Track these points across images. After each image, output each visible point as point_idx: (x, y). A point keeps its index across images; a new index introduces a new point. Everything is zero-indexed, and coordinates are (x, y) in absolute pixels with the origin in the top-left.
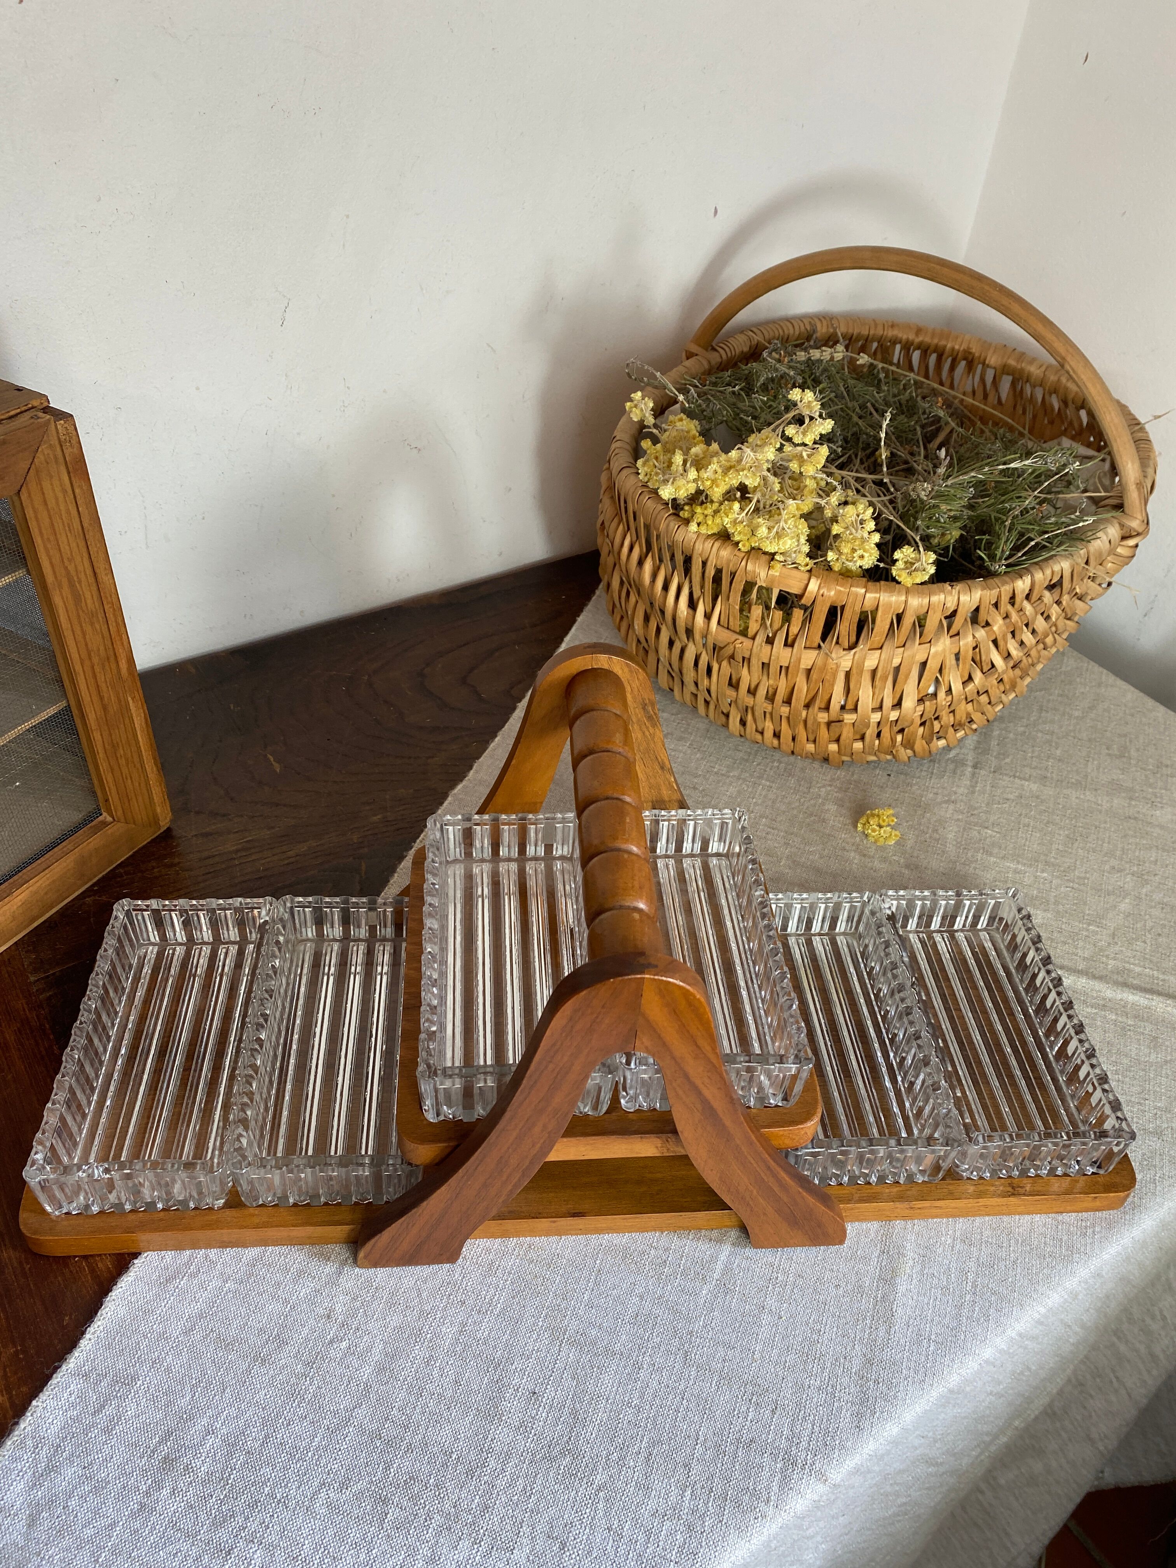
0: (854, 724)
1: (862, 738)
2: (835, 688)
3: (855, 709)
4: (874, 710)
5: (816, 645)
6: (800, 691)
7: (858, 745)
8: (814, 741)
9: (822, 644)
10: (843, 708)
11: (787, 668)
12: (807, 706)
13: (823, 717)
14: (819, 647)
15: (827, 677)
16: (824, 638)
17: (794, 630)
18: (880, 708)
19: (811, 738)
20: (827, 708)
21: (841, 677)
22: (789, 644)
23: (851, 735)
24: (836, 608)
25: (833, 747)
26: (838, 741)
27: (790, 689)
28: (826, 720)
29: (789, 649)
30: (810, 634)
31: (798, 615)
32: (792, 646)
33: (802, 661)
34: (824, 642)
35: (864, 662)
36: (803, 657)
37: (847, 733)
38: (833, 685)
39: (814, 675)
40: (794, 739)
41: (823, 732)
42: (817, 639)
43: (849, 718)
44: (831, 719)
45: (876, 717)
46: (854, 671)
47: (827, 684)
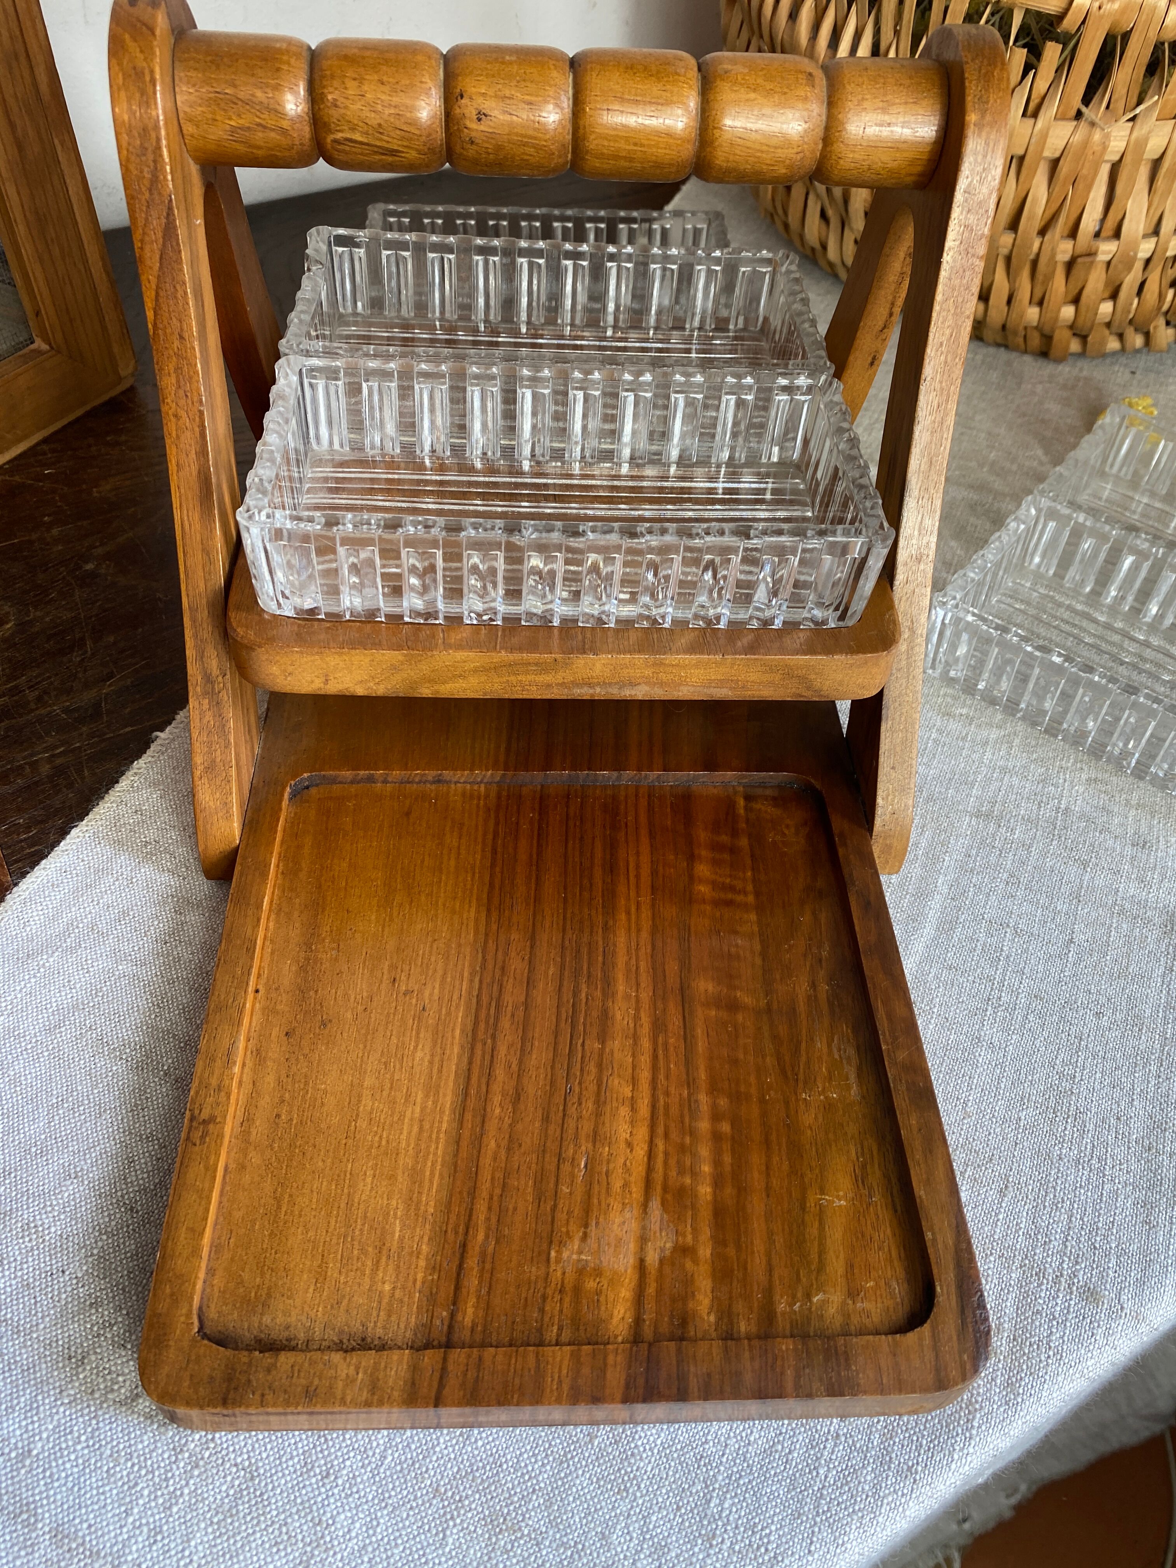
0: (1109, 263)
1: (1114, 296)
2: (1092, 195)
3: (1117, 234)
4: (1145, 236)
5: (1073, 113)
6: (1035, 200)
7: (1106, 308)
8: (1040, 304)
9: (1084, 109)
10: (1097, 235)
11: (1022, 159)
12: (1042, 232)
13: (1065, 250)
14: (1079, 115)
15: (1085, 171)
16: (1087, 100)
17: (1042, 85)
18: (1156, 232)
19: (1038, 295)
20: (1073, 233)
21: (1104, 171)
22: (1032, 112)
23: (1101, 286)
24: (1114, 37)
25: (1068, 312)
26: (1076, 301)
27: (1020, 200)
28: (1067, 257)
29: (1032, 121)
30: (1067, 90)
31: (1052, 52)
32: (1035, 115)
33: (1050, 141)
34: (1087, 106)
35: (1146, 140)
36: (1051, 133)
37: (1096, 282)
38: (1089, 188)
39: (1064, 168)
40: (1009, 302)
41: (1059, 283)
42: (1076, 102)
43: (1107, 249)
44: (1078, 251)
45: (1146, 248)
46: (1127, 159)
47: (1080, 185)
